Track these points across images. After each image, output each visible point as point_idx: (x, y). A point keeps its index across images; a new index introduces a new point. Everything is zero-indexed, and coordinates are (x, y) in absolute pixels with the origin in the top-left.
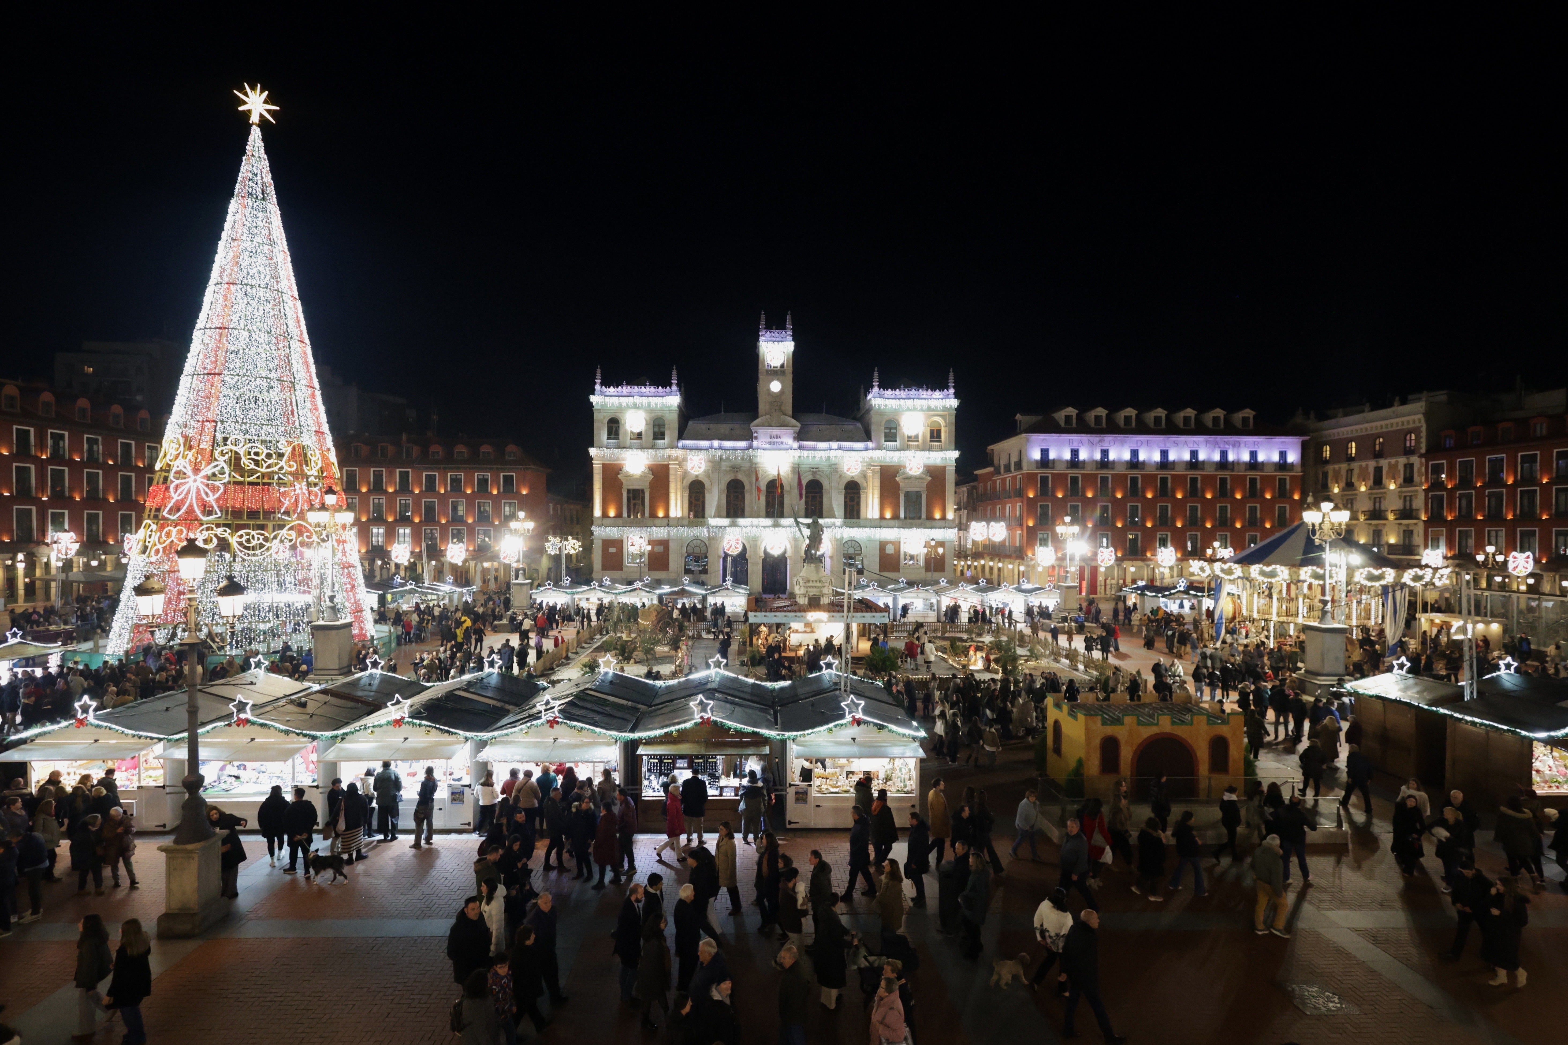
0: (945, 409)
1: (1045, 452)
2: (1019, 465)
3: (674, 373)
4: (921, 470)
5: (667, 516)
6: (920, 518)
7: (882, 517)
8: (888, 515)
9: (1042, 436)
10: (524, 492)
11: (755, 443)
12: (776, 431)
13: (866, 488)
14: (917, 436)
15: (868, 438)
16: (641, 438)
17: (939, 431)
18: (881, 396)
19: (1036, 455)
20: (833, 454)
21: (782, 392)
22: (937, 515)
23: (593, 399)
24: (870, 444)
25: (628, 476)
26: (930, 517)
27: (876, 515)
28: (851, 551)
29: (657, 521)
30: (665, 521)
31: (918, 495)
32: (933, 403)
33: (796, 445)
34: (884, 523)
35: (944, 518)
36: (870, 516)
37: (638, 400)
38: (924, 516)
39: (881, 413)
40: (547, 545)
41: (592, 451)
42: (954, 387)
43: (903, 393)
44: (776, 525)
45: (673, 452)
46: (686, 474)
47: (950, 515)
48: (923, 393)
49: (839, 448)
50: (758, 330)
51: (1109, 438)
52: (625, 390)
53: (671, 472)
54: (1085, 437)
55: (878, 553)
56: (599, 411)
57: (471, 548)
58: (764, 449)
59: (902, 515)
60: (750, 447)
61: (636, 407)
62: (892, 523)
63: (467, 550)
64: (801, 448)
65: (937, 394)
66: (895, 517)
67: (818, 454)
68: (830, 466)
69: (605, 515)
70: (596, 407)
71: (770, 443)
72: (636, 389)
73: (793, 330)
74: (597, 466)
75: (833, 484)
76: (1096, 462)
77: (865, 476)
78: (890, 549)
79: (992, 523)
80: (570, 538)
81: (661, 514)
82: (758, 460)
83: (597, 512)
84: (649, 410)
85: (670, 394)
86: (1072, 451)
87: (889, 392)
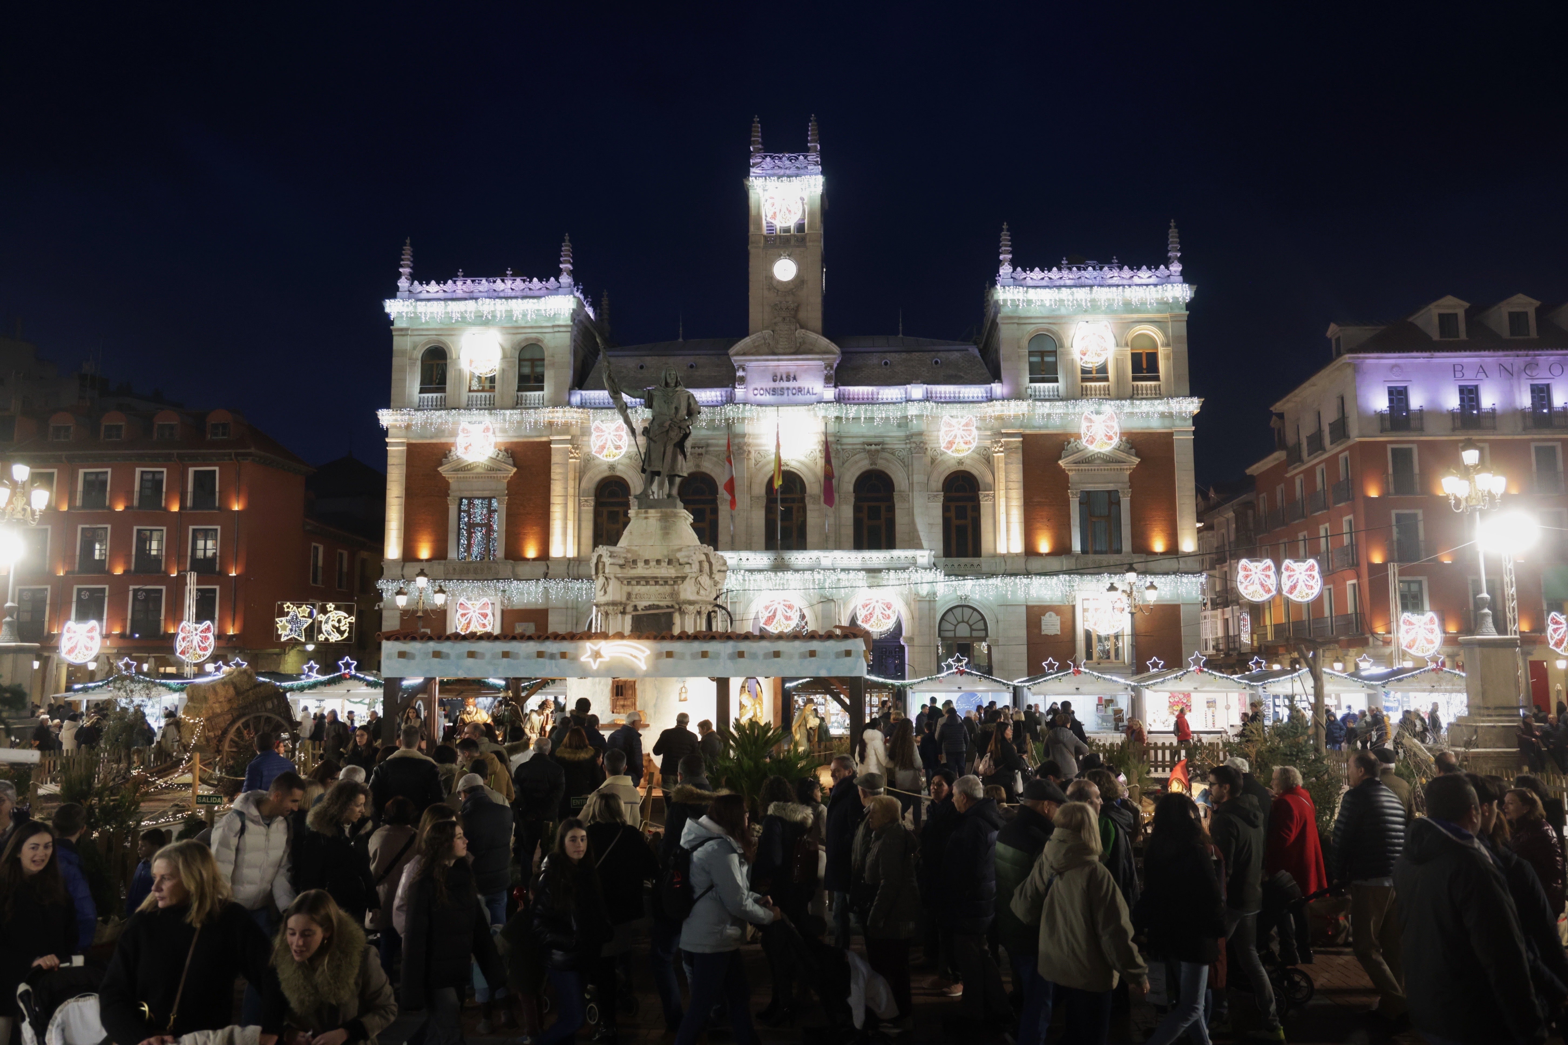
0: (1163, 304)
1: (1398, 396)
2: (1340, 429)
3: (566, 248)
4: (1116, 441)
5: (544, 555)
6: (1119, 551)
7: (1030, 551)
8: (1044, 545)
9: (1390, 359)
10: (236, 507)
11: (740, 392)
12: (786, 364)
13: (991, 487)
14: (1103, 369)
15: (995, 376)
16: (492, 388)
17: (1152, 358)
18: (1017, 283)
19: (1380, 402)
20: (913, 410)
21: (799, 281)
22: (1159, 545)
23: (393, 307)
24: (997, 388)
25: (463, 469)
26: (1141, 548)
27: (1017, 546)
28: (963, 631)
29: (521, 569)
30: (541, 567)
31: (1113, 498)
32: (1135, 295)
33: (830, 393)
34: (1035, 564)
35: (1173, 550)
36: (1002, 549)
37: (486, 306)
38: (1127, 546)
39: (1019, 321)
40: (281, 622)
41: (386, 417)
42: (1181, 260)
43: (1068, 276)
44: (779, 567)
45: (560, 415)
46: (587, 463)
47: (1188, 544)
48: (1111, 274)
49: (927, 399)
50: (748, 155)
51: (1547, 358)
52: (460, 286)
53: (556, 458)
54: (1488, 359)
55: (1023, 633)
56: (404, 331)
57: (117, 631)
58: (760, 405)
59: (1077, 546)
60: (730, 400)
61: (483, 321)
62: (1055, 564)
63: (107, 636)
64: (840, 400)
65: (1144, 275)
66: (1061, 549)
67: (879, 413)
68: (909, 437)
69: (409, 555)
70: (398, 324)
71: (774, 391)
72: (484, 285)
73: (823, 154)
74: (396, 451)
75: (917, 478)
76: (1523, 412)
77: (988, 460)
78: (1051, 625)
79: (1287, 562)
80: (330, 606)
81: (531, 552)
82: (748, 428)
83: (393, 550)
84: (512, 327)
85: (556, 291)
86: (1462, 390)
87: (1037, 274)
